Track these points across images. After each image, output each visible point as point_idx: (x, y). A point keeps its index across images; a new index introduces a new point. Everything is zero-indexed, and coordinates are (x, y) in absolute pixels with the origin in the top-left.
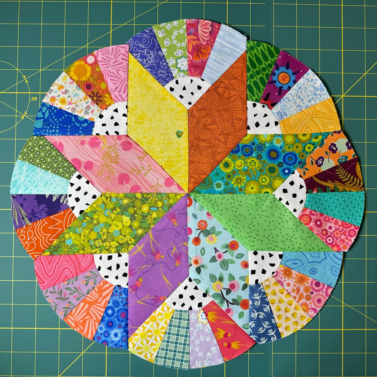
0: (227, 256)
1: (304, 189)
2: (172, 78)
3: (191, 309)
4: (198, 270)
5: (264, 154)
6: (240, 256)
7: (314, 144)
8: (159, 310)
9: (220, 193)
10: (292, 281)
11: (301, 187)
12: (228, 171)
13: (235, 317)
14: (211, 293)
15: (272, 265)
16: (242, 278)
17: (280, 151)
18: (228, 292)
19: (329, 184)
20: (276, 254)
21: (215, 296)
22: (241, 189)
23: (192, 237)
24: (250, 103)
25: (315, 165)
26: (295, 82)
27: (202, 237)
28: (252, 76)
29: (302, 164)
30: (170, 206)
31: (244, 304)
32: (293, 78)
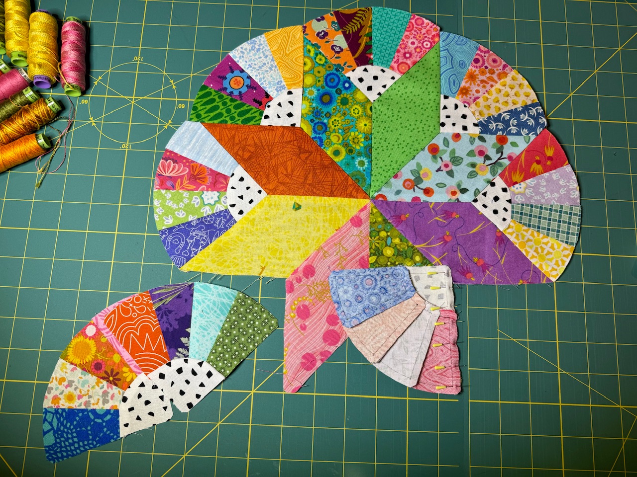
0: (446, 158)
1: (368, 67)
2: (227, 211)
3: (510, 201)
4: (464, 191)
5: (325, 110)
6: (446, 142)
7: (317, 55)
8: (512, 239)
9: (370, 162)
10: (474, 88)
11: (365, 70)
12: (343, 151)
13: (517, 151)
14: (490, 177)
15: (456, 107)
16: (472, 141)
17: (322, 91)
18: (488, 158)
19: (363, 41)
20: (443, 102)
21: (494, 173)
22: (366, 138)
23: (423, 198)
24: (264, 122)
25: (341, 55)
26: (242, 71)
27: (423, 185)
28: (232, 118)
29: (339, 68)
30: (385, 221)
31: (502, 141)
32: (237, 72)
